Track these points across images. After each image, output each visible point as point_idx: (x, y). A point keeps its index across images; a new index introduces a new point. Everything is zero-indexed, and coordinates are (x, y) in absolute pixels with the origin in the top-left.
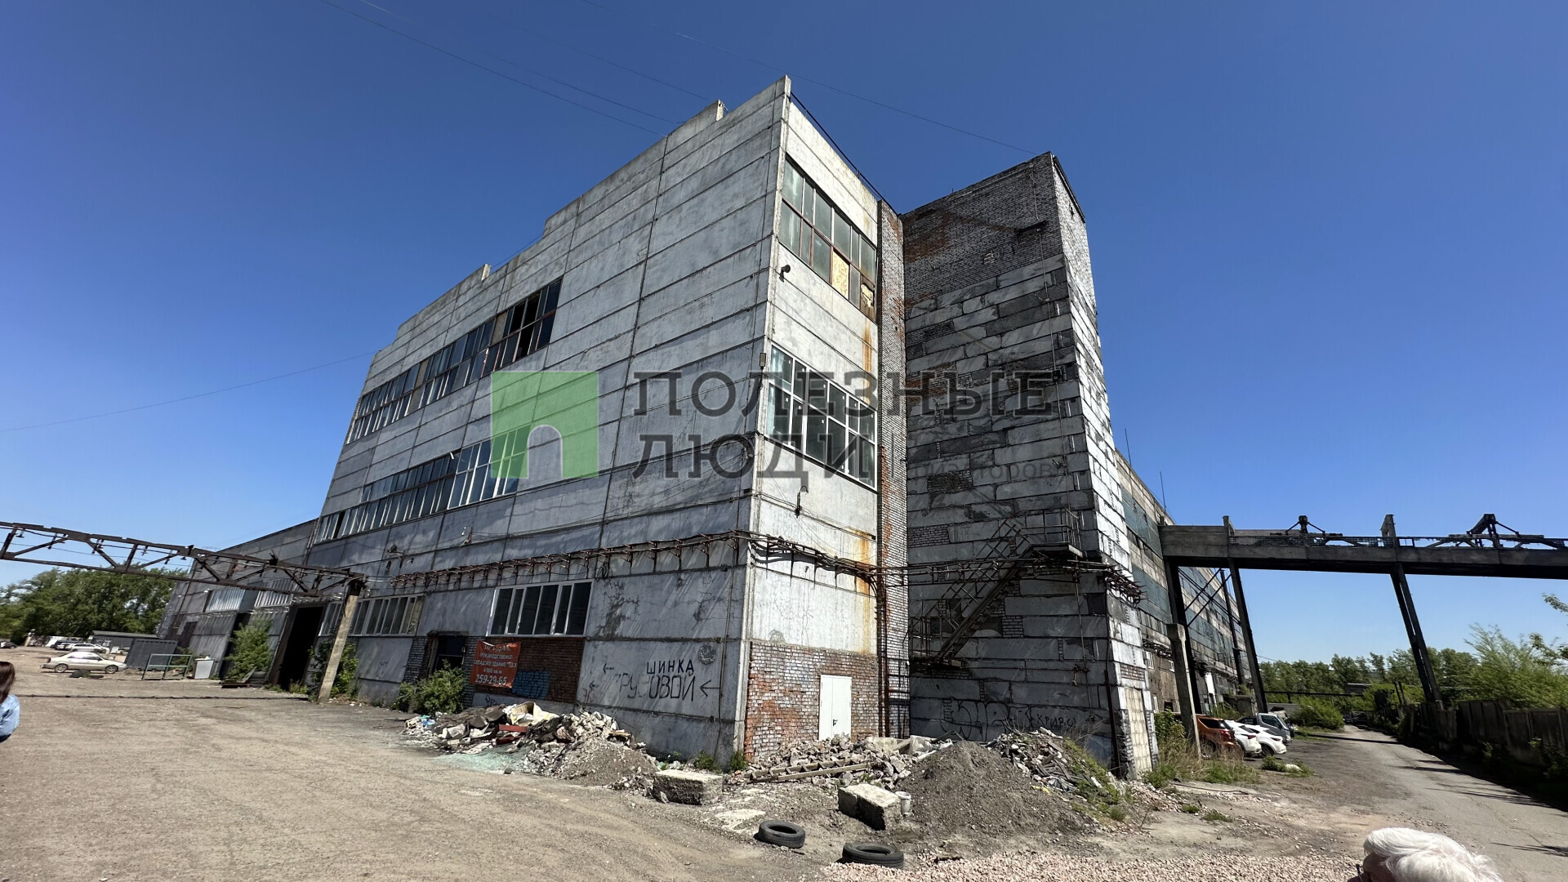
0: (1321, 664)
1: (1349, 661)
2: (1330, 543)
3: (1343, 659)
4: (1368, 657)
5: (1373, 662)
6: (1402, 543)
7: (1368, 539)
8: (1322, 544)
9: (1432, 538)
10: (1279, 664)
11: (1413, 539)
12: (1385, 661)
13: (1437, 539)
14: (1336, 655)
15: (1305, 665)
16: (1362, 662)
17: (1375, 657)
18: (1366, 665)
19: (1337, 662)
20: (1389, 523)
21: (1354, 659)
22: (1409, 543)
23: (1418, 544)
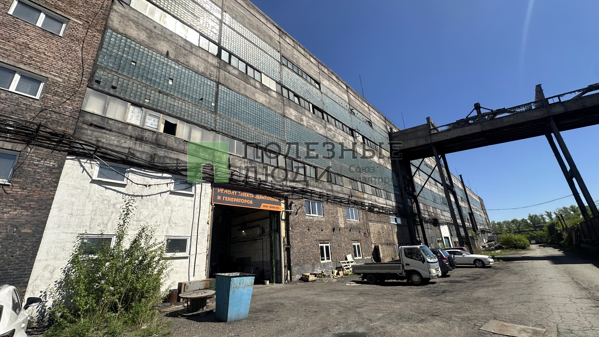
0: (523, 219)
1: (536, 216)
2: (498, 116)
3: (533, 216)
4: (544, 214)
5: (547, 215)
6: (551, 101)
7: (524, 105)
8: (492, 119)
9: (574, 92)
10: (504, 222)
11: (559, 96)
12: (552, 214)
13: (578, 91)
14: (529, 214)
15: (517, 220)
16: (542, 216)
17: (548, 213)
18: (544, 217)
19: (531, 217)
20: (539, 90)
21: (538, 215)
22: (556, 100)
23: (563, 99)
